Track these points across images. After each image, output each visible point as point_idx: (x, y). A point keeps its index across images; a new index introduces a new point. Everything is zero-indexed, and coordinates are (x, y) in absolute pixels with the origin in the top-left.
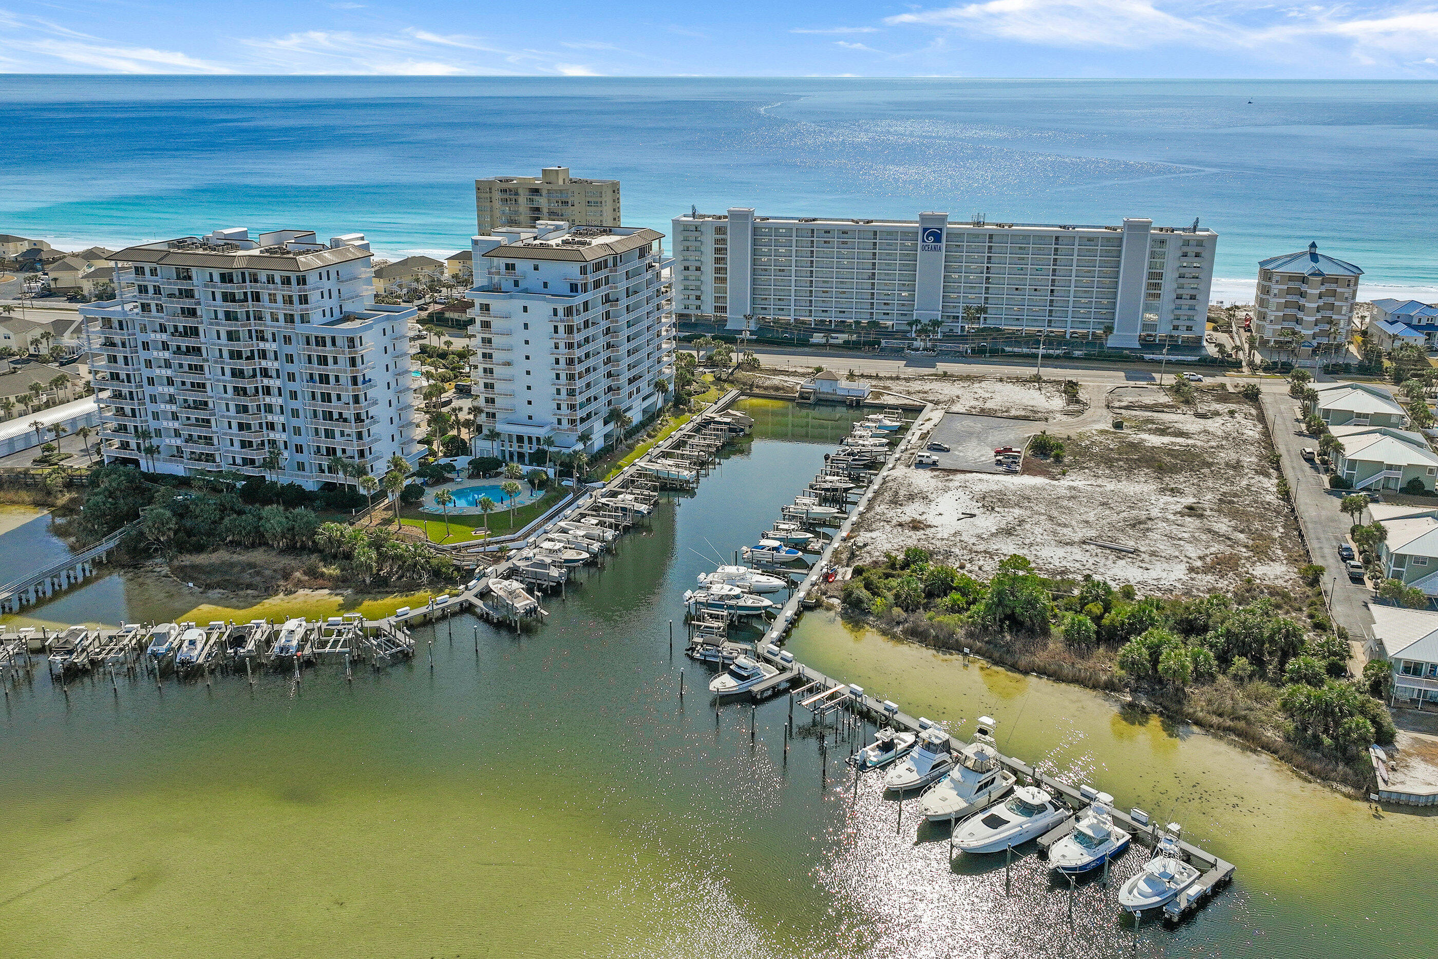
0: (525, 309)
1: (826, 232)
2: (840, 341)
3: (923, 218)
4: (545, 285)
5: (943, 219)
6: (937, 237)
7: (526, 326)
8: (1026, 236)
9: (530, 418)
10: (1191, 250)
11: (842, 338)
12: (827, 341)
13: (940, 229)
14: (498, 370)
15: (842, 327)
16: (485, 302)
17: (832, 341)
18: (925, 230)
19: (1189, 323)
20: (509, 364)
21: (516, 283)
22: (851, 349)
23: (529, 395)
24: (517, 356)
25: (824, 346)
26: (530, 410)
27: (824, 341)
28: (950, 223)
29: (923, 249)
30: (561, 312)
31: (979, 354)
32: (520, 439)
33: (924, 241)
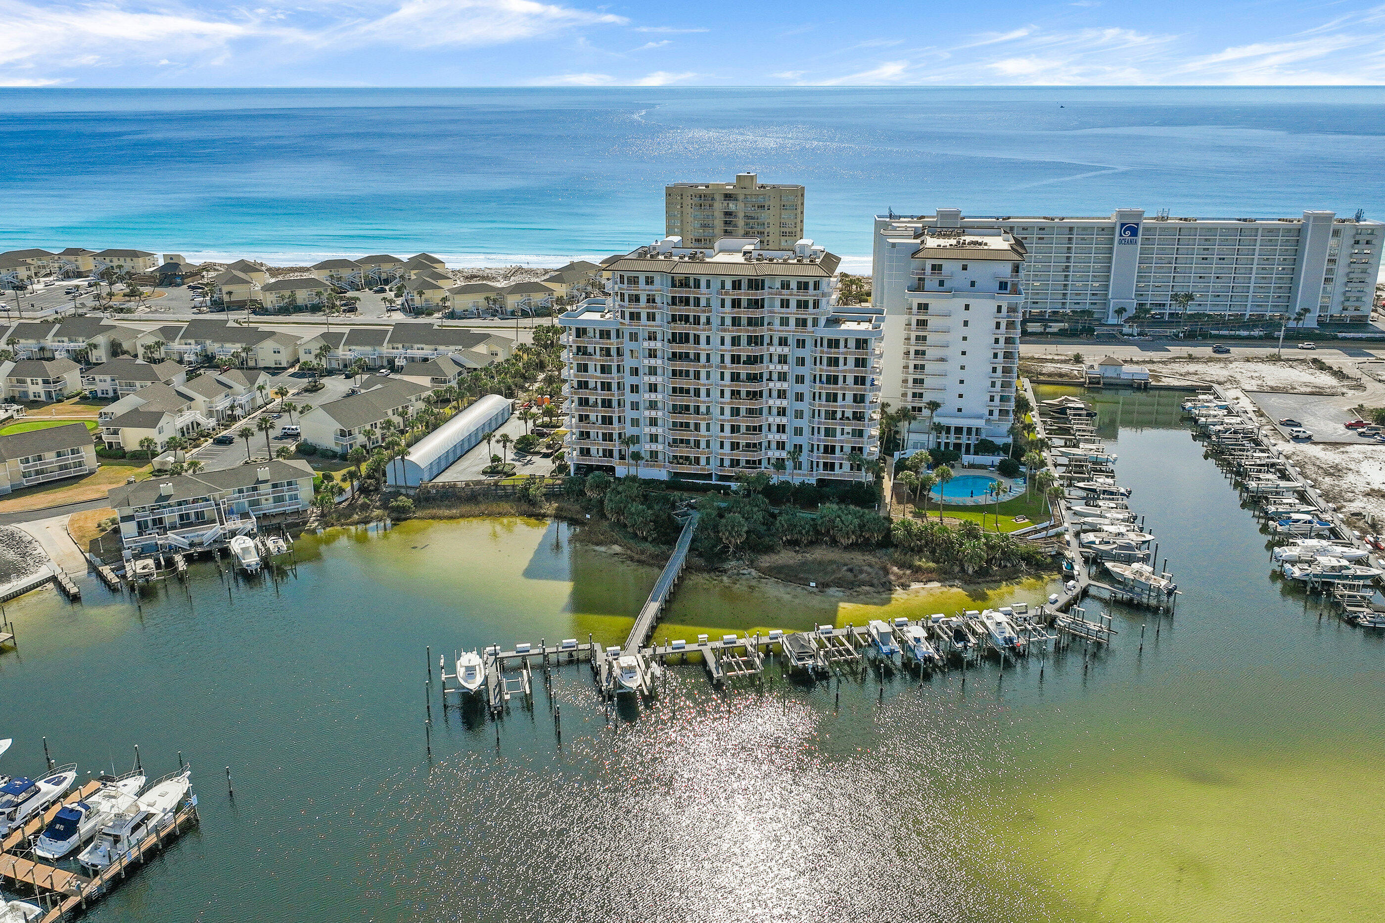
0: (967, 307)
1: (1023, 229)
2: (1056, 330)
3: (1121, 214)
4: (973, 284)
5: (1140, 215)
6: (1134, 231)
7: (966, 323)
8: (1212, 230)
9: (960, 410)
10: (1363, 238)
11: (1055, 327)
12: (1045, 329)
13: (1137, 224)
14: (930, 367)
15: (1056, 316)
16: (923, 301)
17: (1048, 330)
18: (1123, 225)
19: (1357, 304)
20: (943, 360)
21: (941, 283)
22: (1068, 336)
23: (961, 389)
24: (953, 353)
25: (1041, 334)
26: (960, 403)
27: (1041, 330)
28: (1146, 219)
29: (1120, 242)
30: (1004, 309)
31: (1192, 337)
32: (959, 430)
33: (1121, 235)
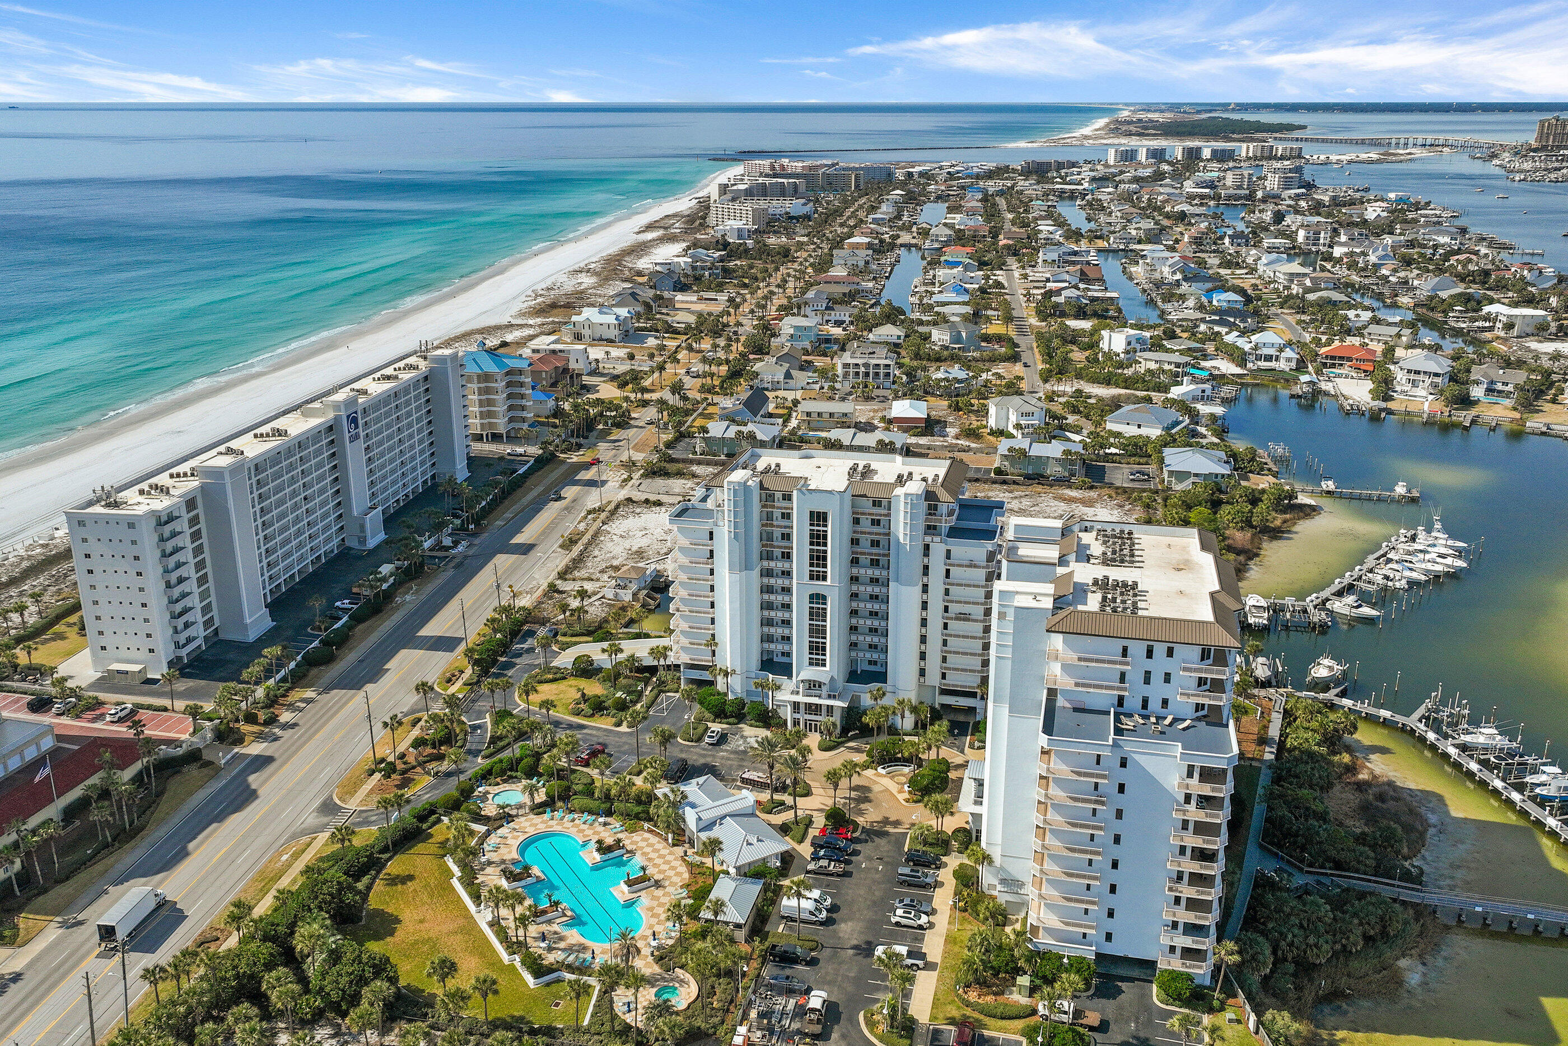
13: (356, 413)
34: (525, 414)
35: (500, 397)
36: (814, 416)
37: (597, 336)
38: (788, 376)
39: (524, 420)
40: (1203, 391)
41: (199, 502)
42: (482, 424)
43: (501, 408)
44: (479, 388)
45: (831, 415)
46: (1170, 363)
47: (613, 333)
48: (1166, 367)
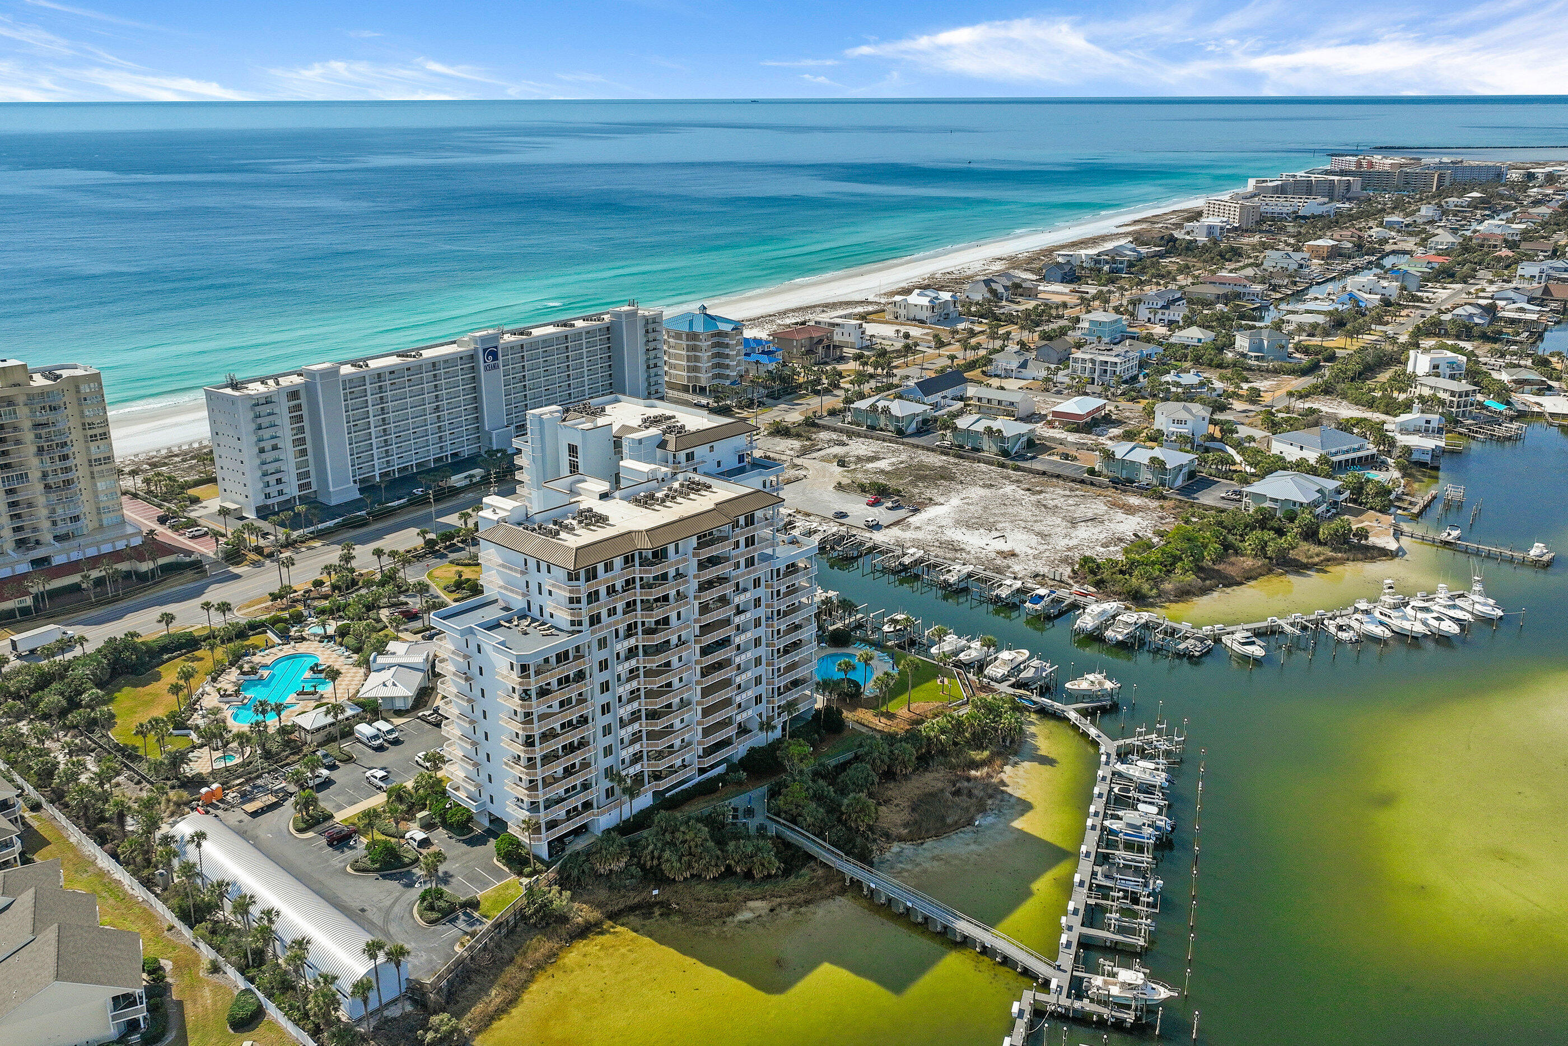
6: (495, 355)
10: (650, 327)
13: (496, 347)
18: (485, 350)
29: (485, 369)
33: (484, 362)
34: (727, 372)
35: (705, 355)
36: (985, 401)
37: (912, 316)
38: (1024, 365)
39: (728, 377)
40: (1428, 422)
41: (303, 394)
42: (688, 377)
43: (705, 364)
44: (687, 345)
45: (1000, 402)
46: (1445, 390)
47: (924, 315)
48: (1442, 395)
